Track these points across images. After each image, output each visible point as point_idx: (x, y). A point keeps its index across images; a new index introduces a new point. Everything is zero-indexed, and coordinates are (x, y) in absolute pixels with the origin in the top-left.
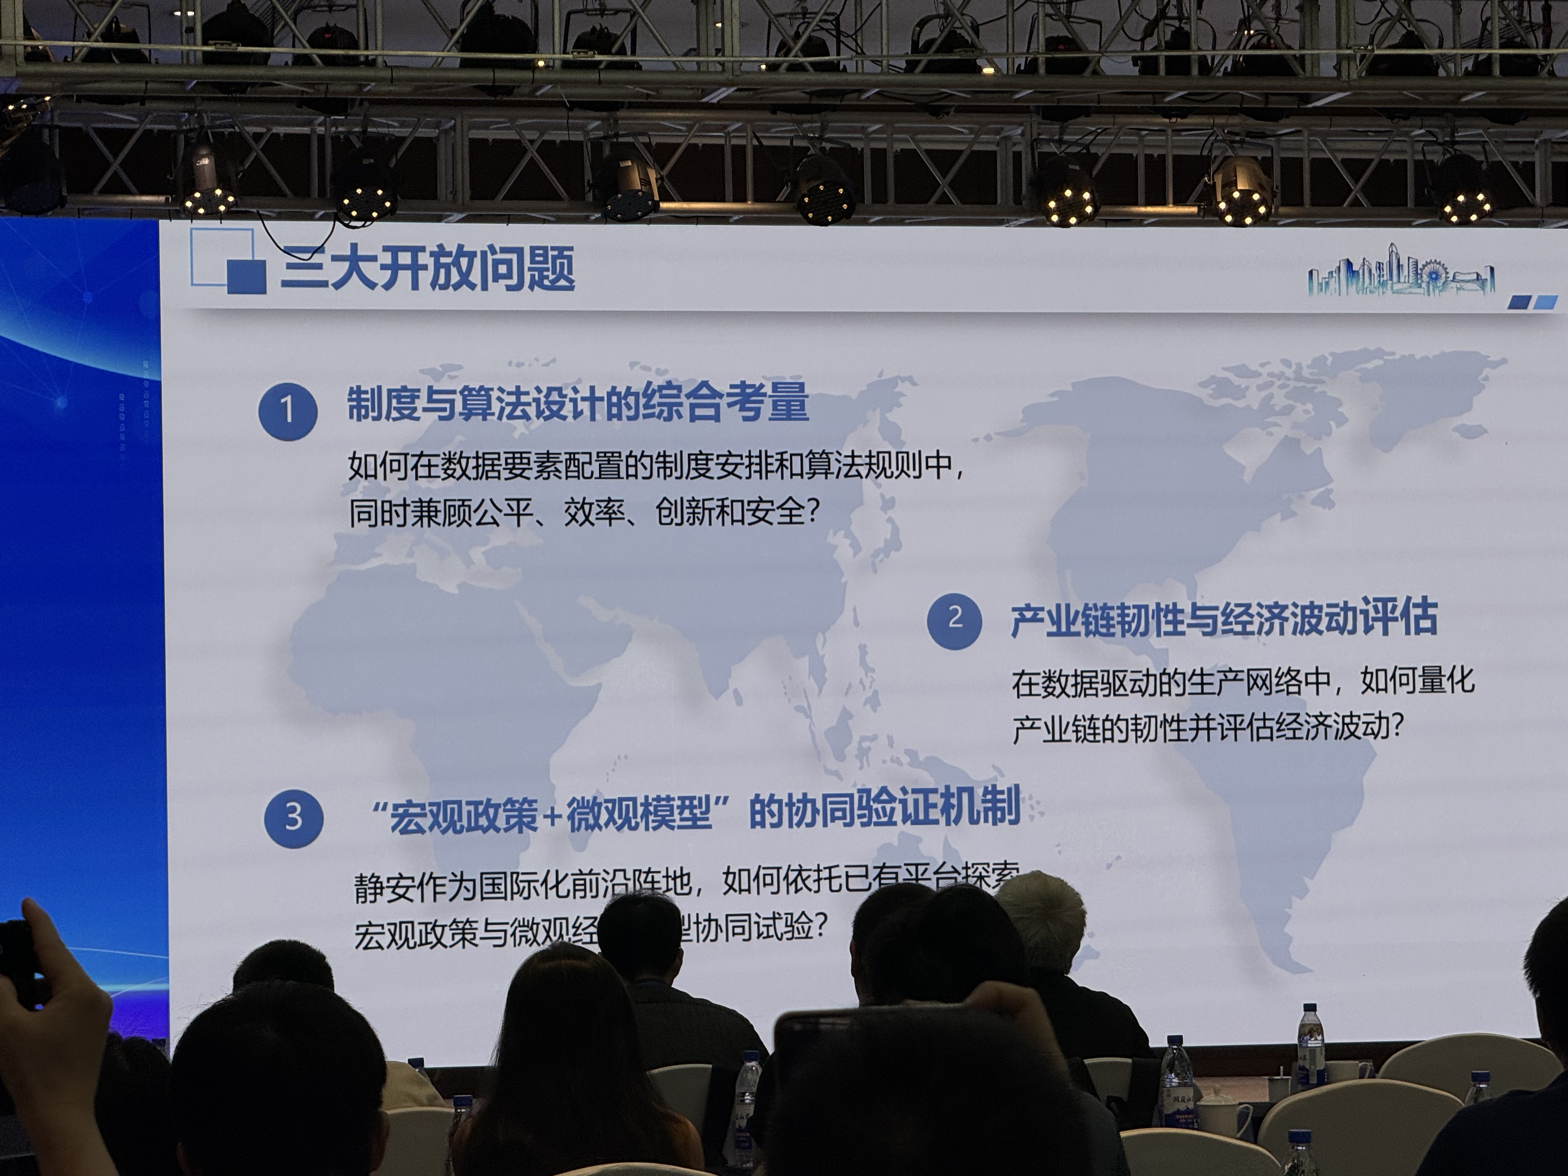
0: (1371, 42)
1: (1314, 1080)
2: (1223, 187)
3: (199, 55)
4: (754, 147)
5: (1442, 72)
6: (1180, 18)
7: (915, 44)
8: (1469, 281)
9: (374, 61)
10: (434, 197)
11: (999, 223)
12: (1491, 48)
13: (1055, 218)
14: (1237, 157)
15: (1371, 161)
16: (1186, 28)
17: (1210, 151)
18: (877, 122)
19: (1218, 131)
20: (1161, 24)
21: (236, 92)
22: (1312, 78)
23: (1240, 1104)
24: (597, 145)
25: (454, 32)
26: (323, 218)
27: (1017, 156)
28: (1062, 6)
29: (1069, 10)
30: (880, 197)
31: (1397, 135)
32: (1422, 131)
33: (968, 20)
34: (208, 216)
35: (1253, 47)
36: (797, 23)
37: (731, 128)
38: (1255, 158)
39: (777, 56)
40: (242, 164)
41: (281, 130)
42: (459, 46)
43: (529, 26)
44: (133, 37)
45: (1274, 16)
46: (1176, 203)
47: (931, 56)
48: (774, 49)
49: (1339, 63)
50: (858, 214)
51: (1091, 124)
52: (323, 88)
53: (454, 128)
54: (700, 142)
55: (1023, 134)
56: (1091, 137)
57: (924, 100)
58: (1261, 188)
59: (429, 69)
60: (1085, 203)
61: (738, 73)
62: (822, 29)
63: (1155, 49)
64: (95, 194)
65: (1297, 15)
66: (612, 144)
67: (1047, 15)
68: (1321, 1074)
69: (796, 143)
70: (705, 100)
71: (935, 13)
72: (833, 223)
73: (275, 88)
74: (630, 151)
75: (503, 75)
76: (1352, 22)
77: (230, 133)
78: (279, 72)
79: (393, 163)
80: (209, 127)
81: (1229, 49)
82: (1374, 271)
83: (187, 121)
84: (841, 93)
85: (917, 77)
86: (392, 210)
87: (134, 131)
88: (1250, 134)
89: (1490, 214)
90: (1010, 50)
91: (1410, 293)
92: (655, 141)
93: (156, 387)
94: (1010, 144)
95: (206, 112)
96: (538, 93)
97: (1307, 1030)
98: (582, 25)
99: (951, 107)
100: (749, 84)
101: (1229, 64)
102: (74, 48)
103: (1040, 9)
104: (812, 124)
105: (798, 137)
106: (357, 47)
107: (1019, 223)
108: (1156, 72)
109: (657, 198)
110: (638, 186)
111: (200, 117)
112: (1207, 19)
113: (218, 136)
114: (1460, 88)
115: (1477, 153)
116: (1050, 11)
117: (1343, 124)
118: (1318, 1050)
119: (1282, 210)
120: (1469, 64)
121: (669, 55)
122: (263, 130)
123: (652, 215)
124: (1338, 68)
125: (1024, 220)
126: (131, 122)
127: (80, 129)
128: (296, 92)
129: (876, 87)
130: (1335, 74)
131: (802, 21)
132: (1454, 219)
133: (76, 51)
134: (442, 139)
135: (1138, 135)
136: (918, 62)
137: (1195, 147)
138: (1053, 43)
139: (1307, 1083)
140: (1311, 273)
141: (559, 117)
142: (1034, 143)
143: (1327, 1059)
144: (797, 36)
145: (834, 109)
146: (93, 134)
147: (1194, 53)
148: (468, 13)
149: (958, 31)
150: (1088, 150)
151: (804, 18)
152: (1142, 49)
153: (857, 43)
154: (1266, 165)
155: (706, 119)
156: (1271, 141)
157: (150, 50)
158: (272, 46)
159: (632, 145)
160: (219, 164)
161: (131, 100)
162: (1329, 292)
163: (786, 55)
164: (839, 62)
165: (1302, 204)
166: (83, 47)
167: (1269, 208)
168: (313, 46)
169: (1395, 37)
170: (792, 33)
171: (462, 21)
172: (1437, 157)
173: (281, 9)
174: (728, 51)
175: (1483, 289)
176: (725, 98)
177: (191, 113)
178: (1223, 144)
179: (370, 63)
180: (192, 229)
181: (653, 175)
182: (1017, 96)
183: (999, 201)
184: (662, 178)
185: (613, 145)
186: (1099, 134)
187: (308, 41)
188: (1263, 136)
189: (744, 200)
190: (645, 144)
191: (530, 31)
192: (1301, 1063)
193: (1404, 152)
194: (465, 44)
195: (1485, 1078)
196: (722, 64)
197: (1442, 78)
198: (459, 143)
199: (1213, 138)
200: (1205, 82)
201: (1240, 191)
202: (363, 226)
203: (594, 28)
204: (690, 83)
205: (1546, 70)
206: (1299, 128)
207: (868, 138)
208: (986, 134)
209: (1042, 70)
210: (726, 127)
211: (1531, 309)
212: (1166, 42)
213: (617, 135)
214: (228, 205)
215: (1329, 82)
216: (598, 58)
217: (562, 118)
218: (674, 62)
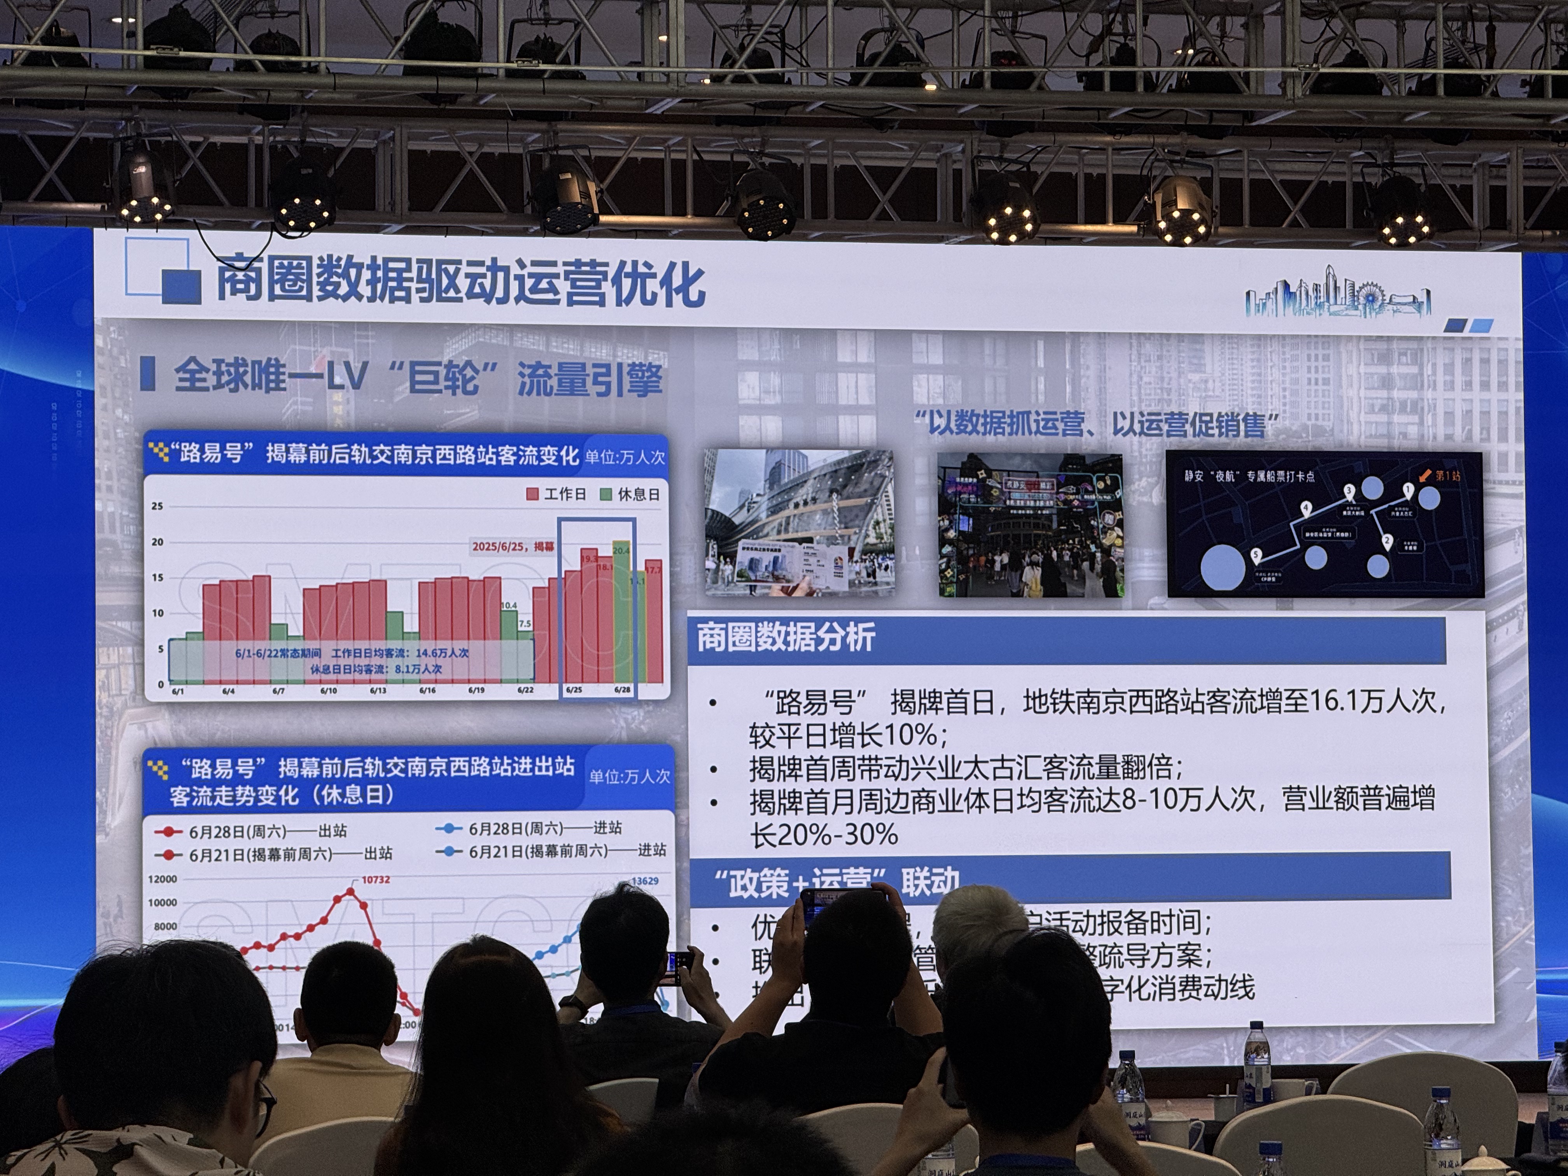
0: (1316, 61)
1: (1259, 1099)
2: (1164, 205)
3: (141, 60)
4: (694, 161)
5: (1386, 91)
6: (1125, 34)
7: (860, 56)
8: (1405, 304)
9: (316, 67)
10: (373, 208)
11: (939, 240)
12: (1435, 67)
13: (995, 236)
14: (1177, 176)
15: (1309, 182)
16: (1131, 44)
17: (1150, 170)
18: (818, 138)
19: (1159, 150)
20: (1107, 40)
21: (177, 97)
22: (1257, 95)
23: (1192, 1120)
24: (536, 159)
25: (397, 39)
26: (260, 228)
27: (958, 173)
28: (1007, 21)
29: (1014, 26)
30: (820, 213)
31: (1338, 156)
32: (1361, 153)
33: (913, 33)
34: (145, 224)
35: (1198, 65)
36: (742, 35)
37: (671, 142)
38: (1195, 178)
39: (722, 66)
40: (179, 173)
41: (218, 139)
42: (402, 53)
43: (473, 33)
44: (73, 41)
45: (1218, 33)
46: (1116, 222)
47: (876, 69)
48: (719, 59)
49: (1284, 81)
50: (798, 229)
51: (1030, 142)
52: (265, 94)
53: (393, 138)
54: (640, 155)
55: (963, 151)
56: (1031, 156)
57: (870, 114)
58: (1201, 208)
59: (373, 76)
60: (1024, 222)
61: (682, 84)
62: (767, 41)
63: (1100, 65)
64: (30, 200)
65: (1241, 33)
66: (552, 156)
67: (993, 30)
68: (1267, 1092)
69: (738, 158)
70: (648, 111)
71: (880, 26)
72: (773, 238)
73: (217, 94)
74: (569, 164)
75: (446, 83)
76: (1298, 40)
77: (167, 142)
78: (221, 78)
79: (331, 173)
80: (147, 136)
81: (1173, 66)
82: (1311, 293)
83: (126, 130)
84: (786, 106)
85: (861, 91)
86: (331, 219)
87: (70, 139)
88: (1189, 153)
89: (1430, 236)
90: (956, 64)
91: (1347, 315)
92: (595, 154)
93: (88, 397)
94: (949, 162)
95: (143, 120)
96: (482, 102)
97: (1253, 1047)
98: (526, 34)
99: (895, 121)
100: (695, 95)
101: (1173, 81)
102: (13, 51)
103: (987, 24)
104: (753, 137)
105: (739, 152)
106: (299, 54)
107: (958, 240)
108: (1100, 87)
109: (596, 211)
110: (577, 198)
111: (137, 125)
112: (1151, 35)
113: (155, 144)
114: (1406, 108)
115: (1416, 175)
116: (995, 26)
117: (1282, 145)
118: (1264, 1069)
119: (1221, 230)
120: (1413, 84)
121: (613, 65)
122: (201, 139)
123: (592, 229)
124: (1283, 86)
125: (963, 238)
126: (67, 129)
127: (15, 136)
128: (239, 98)
129: (820, 99)
130: (1280, 92)
131: (746, 33)
132: (1393, 241)
133: (16, 55)
134: (380, 151)
135: (1079, 154)
136: (864, 75)
137: (1134, 167)
138: (998, 58)
139: (1254, 1101)
140: (1248, 294)
141: (499, 127)
142: (975, 160)
143: (1273, 1078)
144: (742, 48)
145: (778, 122)
146: (28, 141)
147: (1139, 70)
148: (411, 22)
149: (904, 45)
150: (1029, 168)
151: (749, 30)
152: (1087, 65)
153: (802, 56)
154: (1206, 185)
155: (646, 132)
156: (1210, 161)
157: (90, 54)
158: (214, 51)
159: (572, 158)
160: (156, 172)
161: (70, 104)
162: (1266, 313)
163: (731, 66)
164: (783, 74)
165: (1241, 225)
166: (23, 50)
167: (1208, 228)
168: (255, 52)
169: (1340, 56)
170: (737, 45)
171: (406, 29)
172: (1375, 178)
173: (223, 15)
174: (673, 62)
175: (1419, 312)
176: (668, 110)
177: (128, 120)
178: (1163, 164)
179: (313, 69)
180: (126, 238)
181: (592, 188)
182: (962, 111)
183: (939, 218)
184: (601, 191)
185: (552, 158)
186: (1039, 152)
187: (251, 47)
188: (1203, 155)
189: (684, 214)
190: (584, 157)
191: (474, 39)
192: (1247, 1080)
193: (1344, 174)
194: (408, 52)
195: (1445, 1093)
196: (667, 75)
197: (1386, 97)
198: (398, 154)
199: (1152, 157)
200: (1150, 98)
201: (1180, 210)
202: (300, 236)
203: (538, 37)
204: (635, 93)
205: (1490, 90)
206: (1238, 148)
207: (808, 153)
208: (925, 150)
209: (988, 85)
210: (666, 140)
211: (1466, 333)
212: (1111, 58)
213: (557, 148)
214: (165, 214)
215: (1273, 101)
216: (542, 67)
217: (502, 130)
218: (618, 72)
